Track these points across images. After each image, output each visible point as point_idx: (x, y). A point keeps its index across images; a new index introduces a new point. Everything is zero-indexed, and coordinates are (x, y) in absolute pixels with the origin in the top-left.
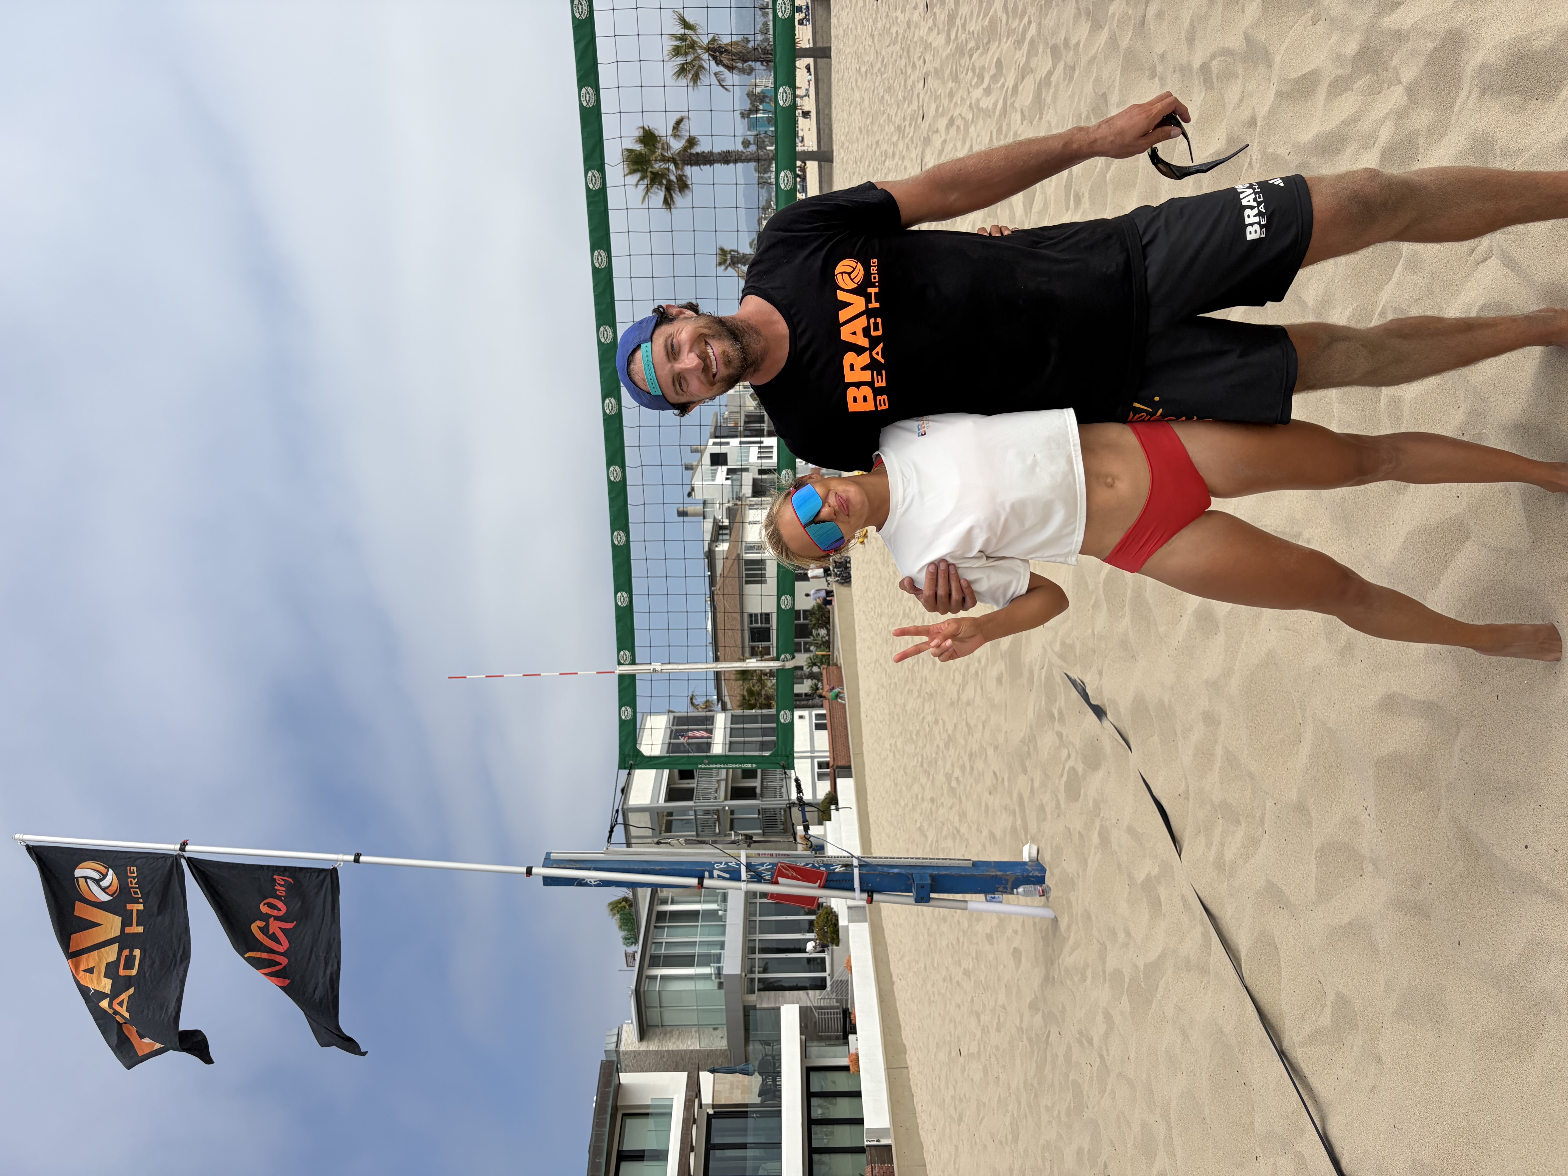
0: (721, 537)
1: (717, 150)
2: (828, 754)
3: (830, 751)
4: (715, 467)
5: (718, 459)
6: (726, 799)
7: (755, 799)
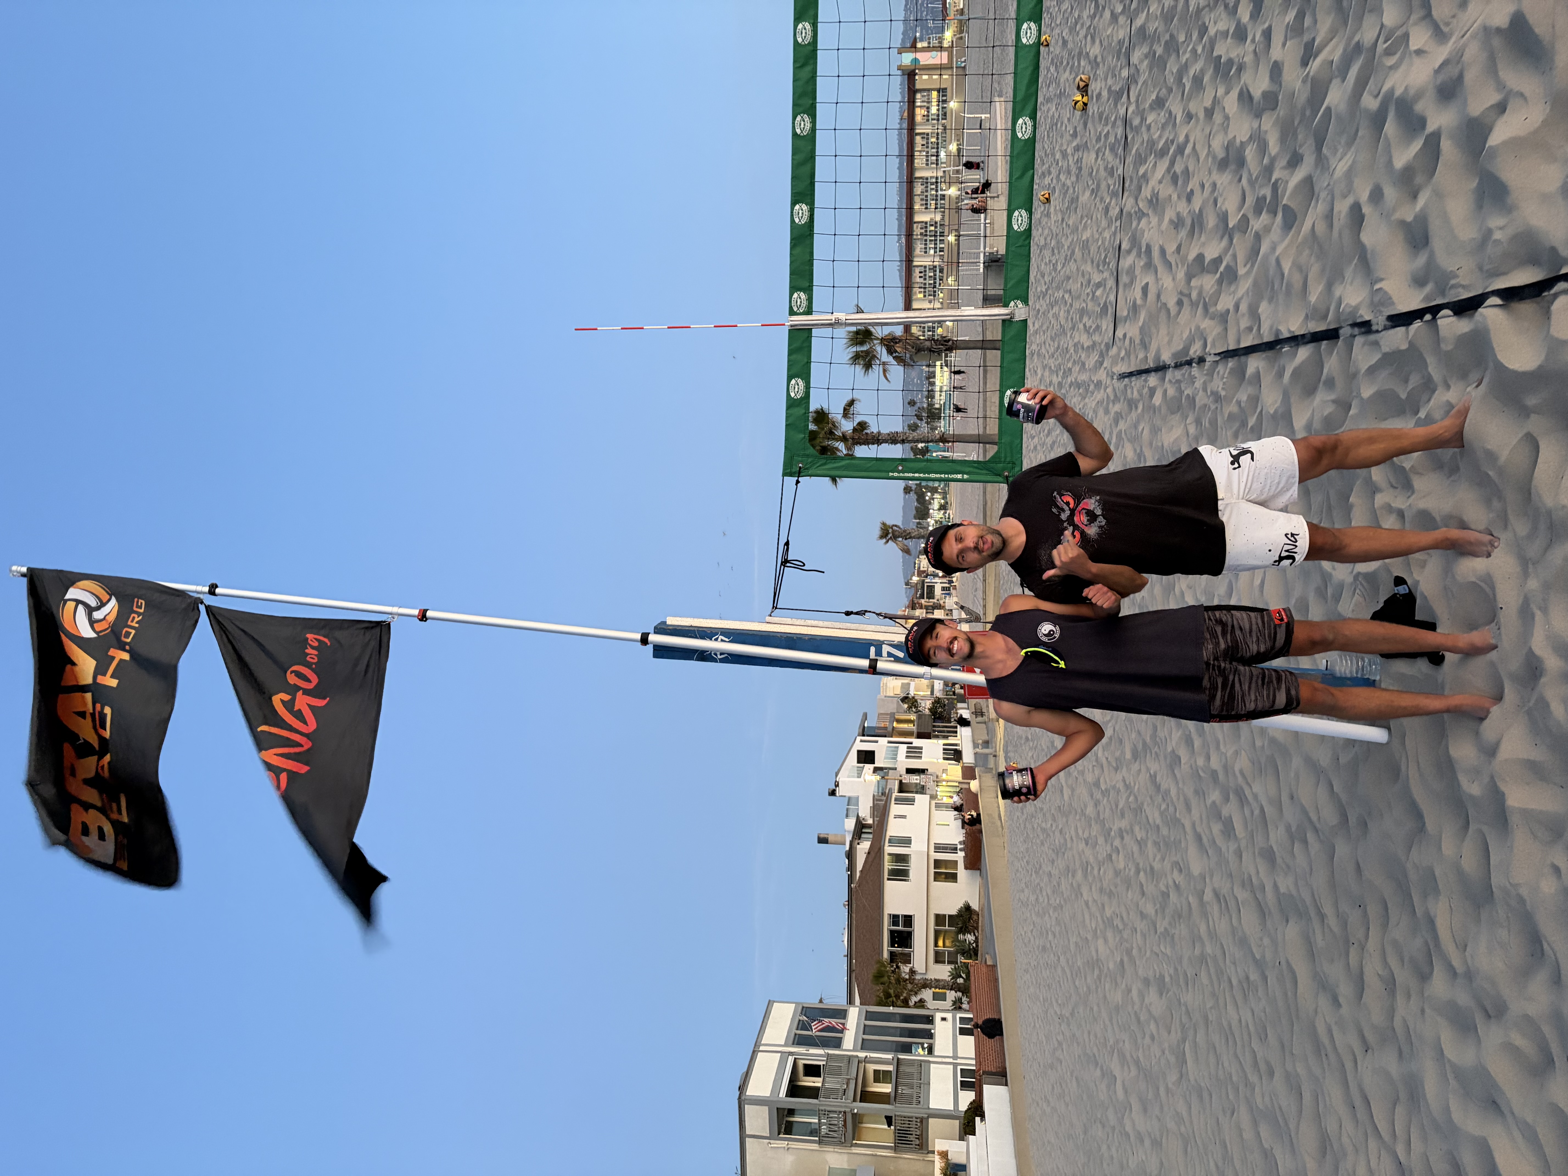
0: (863, 836)
1: (885, 430)
2: (973, 1062)
3: (976, 1059)
4: (862, 765)
5: (866, 757)
6: (854, 1100)
7: (889, 1104)
